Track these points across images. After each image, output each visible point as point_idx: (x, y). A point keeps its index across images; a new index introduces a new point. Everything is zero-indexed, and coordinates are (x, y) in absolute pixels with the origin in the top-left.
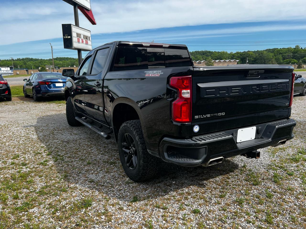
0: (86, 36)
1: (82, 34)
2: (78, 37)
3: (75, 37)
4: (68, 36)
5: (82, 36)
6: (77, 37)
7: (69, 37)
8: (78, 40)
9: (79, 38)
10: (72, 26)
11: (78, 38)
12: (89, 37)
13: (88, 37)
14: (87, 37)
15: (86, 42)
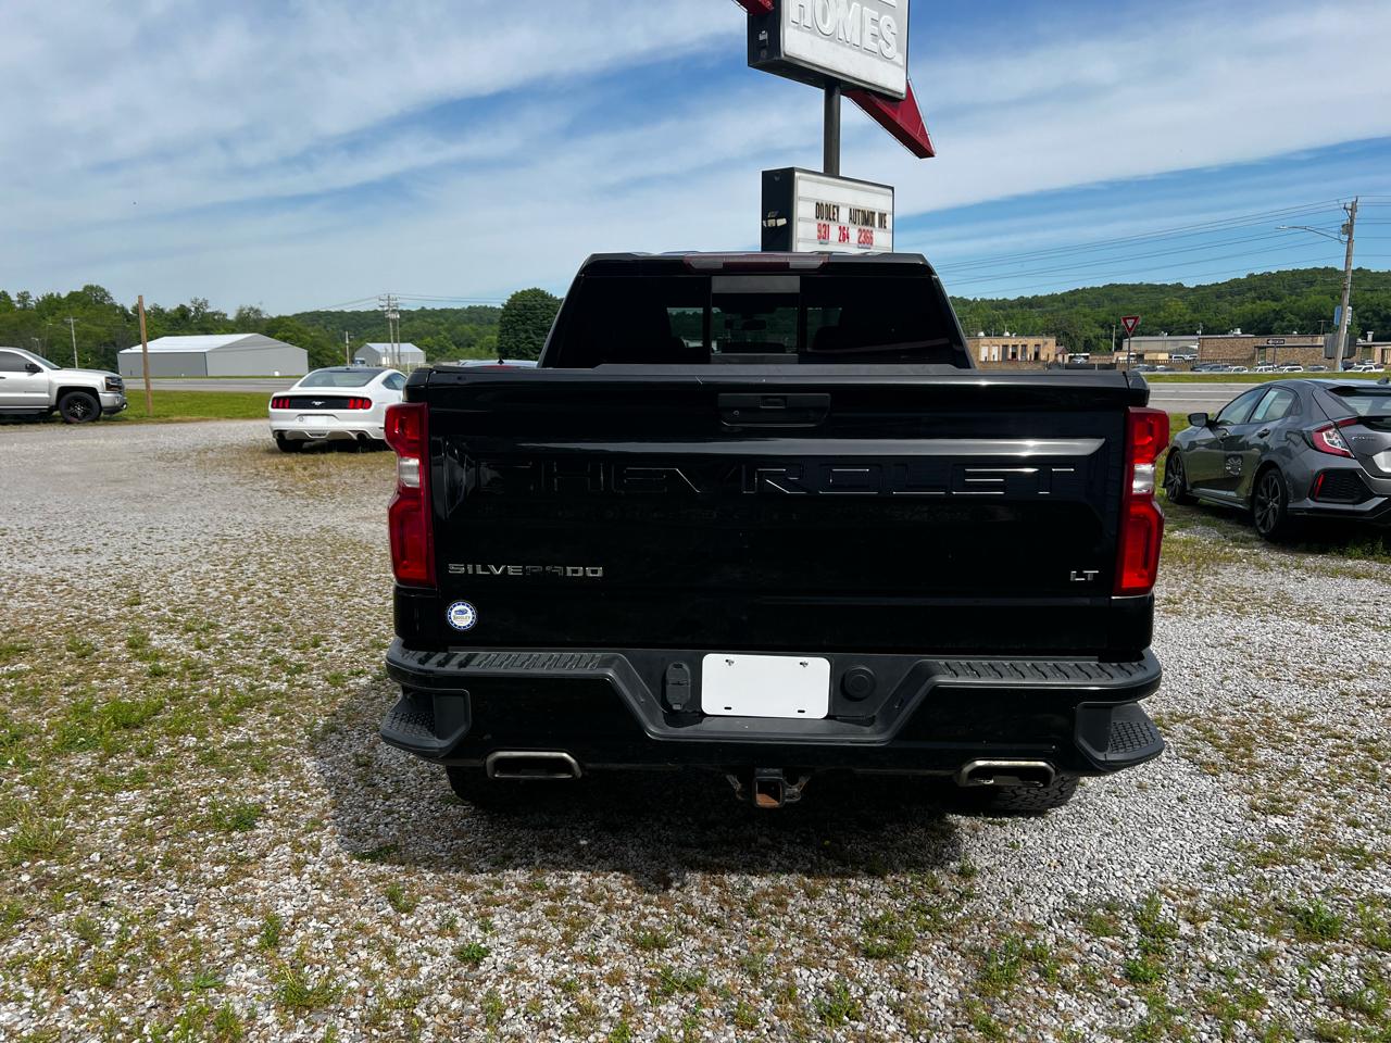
0: (863, 212)
1: (845, 205)
2: (820, 221)
3: (806, 220)
4: (776, 218)
5: (844, 215)
6: (817, 218)
7: (782, 222)
8: (819, 231)
9: (827, 223)
10: (797, 174)
11: (824, 222)
12: (880, 214)
13: (877, 216)
14: (873, 213)
15: (862, 238)
